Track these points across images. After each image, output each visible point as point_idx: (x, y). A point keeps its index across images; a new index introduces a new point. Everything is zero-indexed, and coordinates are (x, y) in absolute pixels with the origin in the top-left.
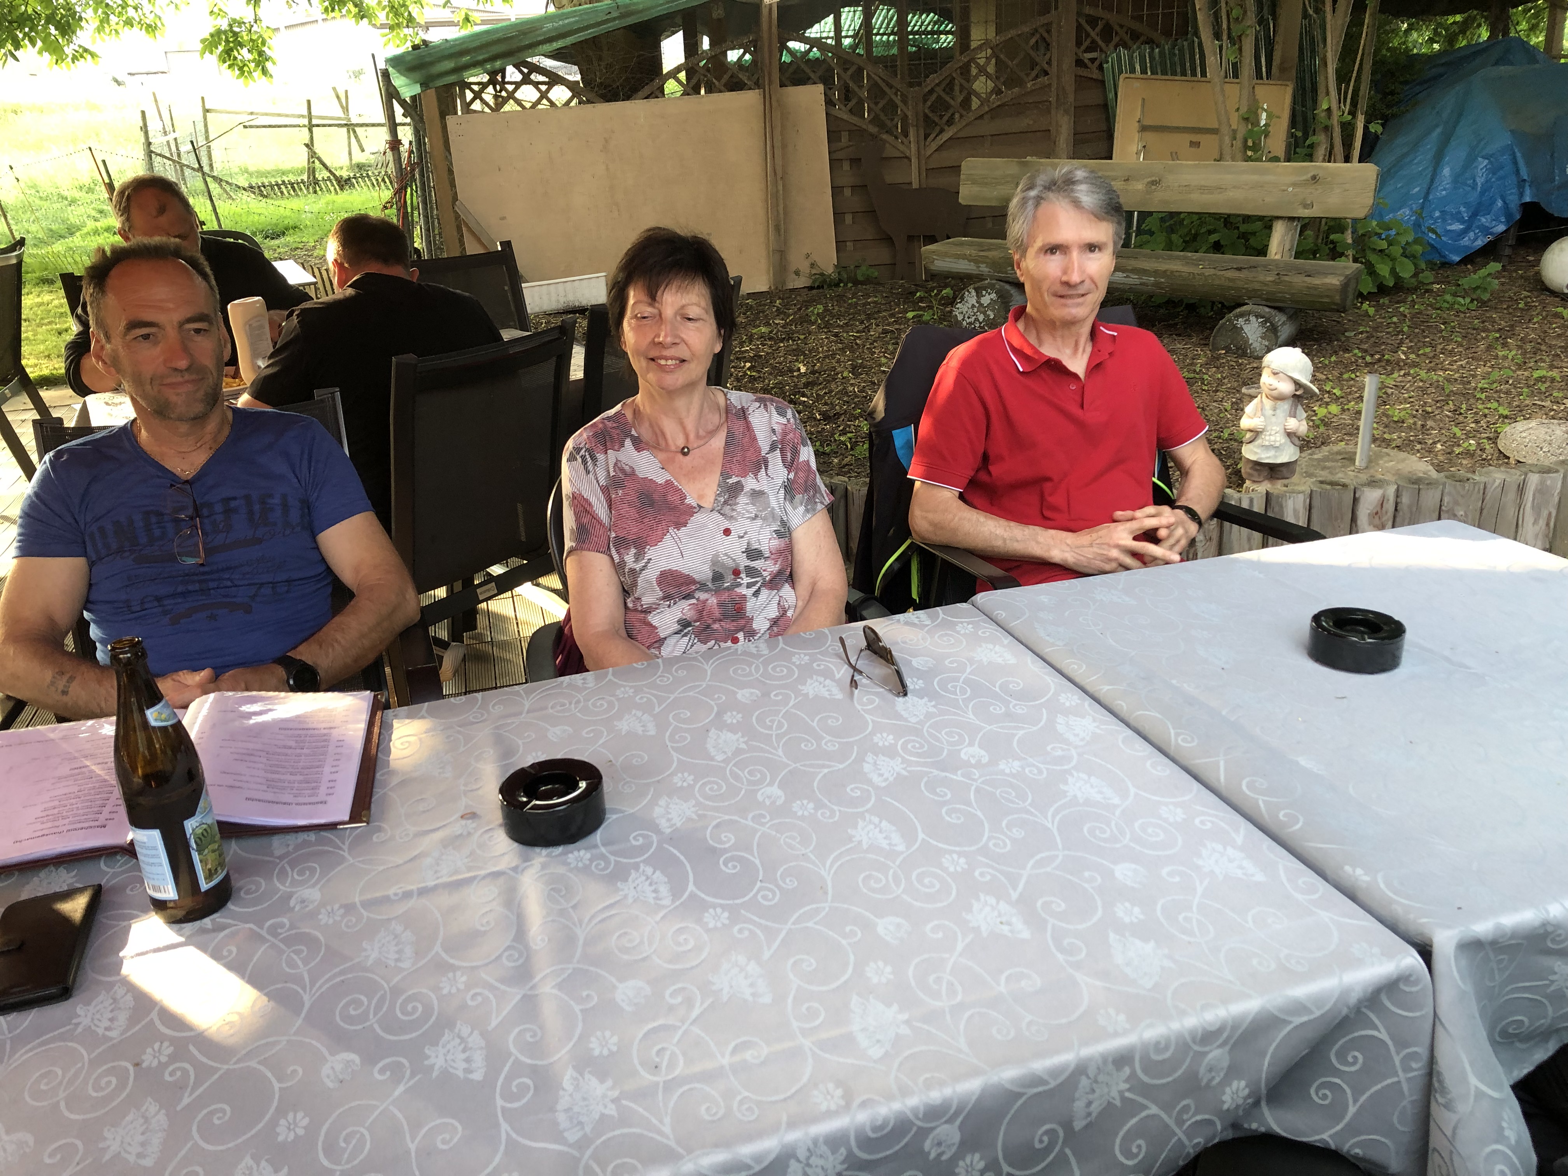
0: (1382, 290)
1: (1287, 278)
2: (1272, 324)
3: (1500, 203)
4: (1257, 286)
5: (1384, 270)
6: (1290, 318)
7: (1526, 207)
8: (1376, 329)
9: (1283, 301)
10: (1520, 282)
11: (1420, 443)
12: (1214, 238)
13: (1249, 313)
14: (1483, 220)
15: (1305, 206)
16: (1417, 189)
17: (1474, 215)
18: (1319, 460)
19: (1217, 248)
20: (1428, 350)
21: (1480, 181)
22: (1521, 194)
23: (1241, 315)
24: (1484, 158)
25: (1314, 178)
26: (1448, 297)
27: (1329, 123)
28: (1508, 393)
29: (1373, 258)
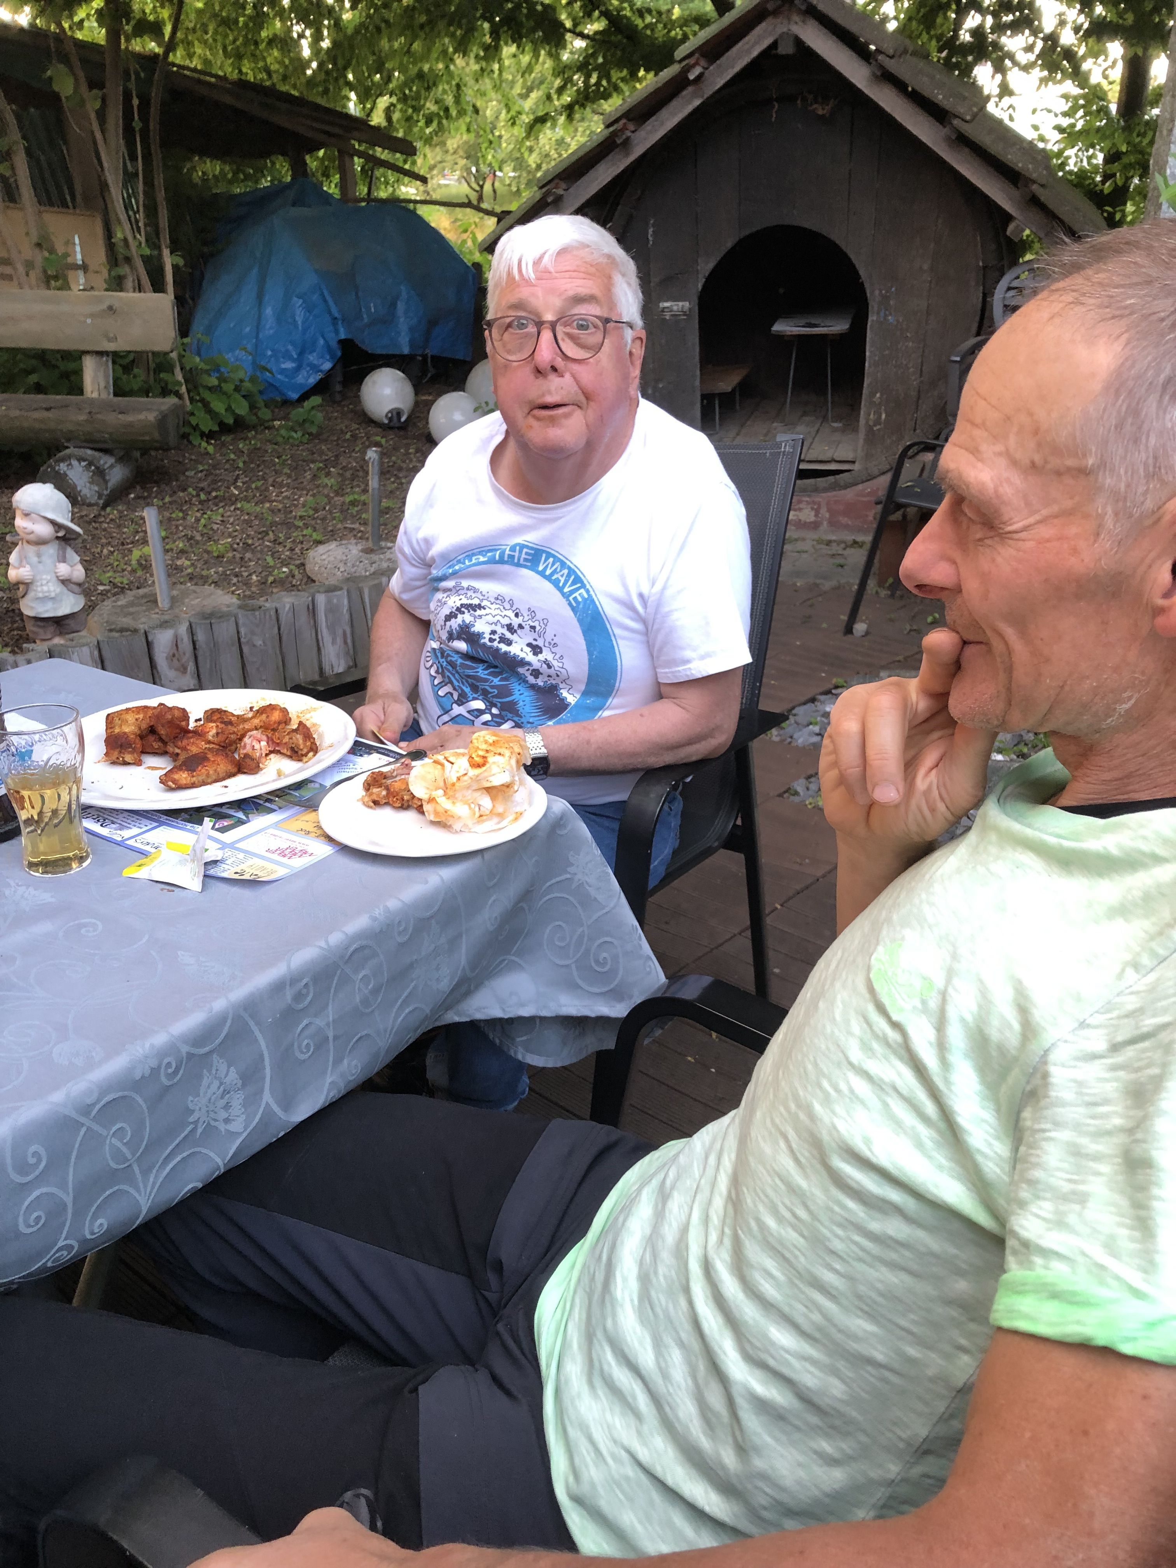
0: (225, 429)
1: (99, 416)
2: (97, 468)
3: (322, 342)
4: (71, 427)
5: (219, 406)
6: (120, 460)
7: (341, 342)
8: (215, 467)
9: (105, 442)
10: (350, 415)
11: (237, 576)
12: (33, 378)
13: (69, 457)
14: (311, 358)
15: (110, 340)
16: (248, 329)
17: (301, 354)
18: (122, 606)
19: (39, 389)
20: (260, 483)
21: (299, 320)
22: (337, 332)
23: (62, 460)
24: (299, 298)
25: (110, 308)
26: (283, 432)
27: (128, 255)
28: (324, 519)
29: (207, 395)
